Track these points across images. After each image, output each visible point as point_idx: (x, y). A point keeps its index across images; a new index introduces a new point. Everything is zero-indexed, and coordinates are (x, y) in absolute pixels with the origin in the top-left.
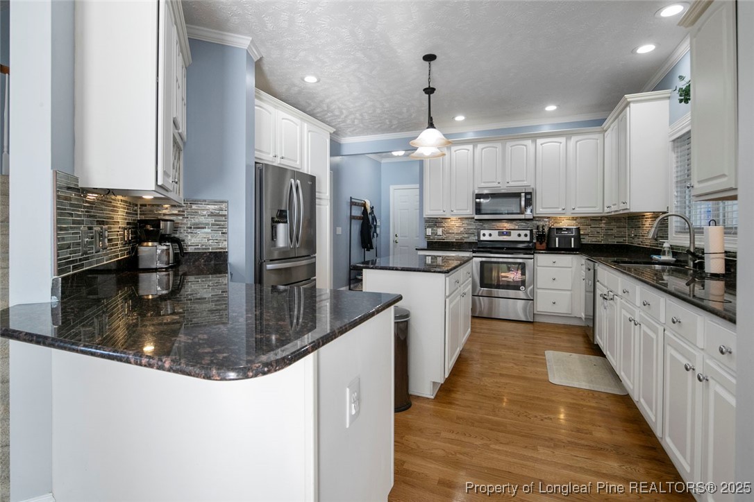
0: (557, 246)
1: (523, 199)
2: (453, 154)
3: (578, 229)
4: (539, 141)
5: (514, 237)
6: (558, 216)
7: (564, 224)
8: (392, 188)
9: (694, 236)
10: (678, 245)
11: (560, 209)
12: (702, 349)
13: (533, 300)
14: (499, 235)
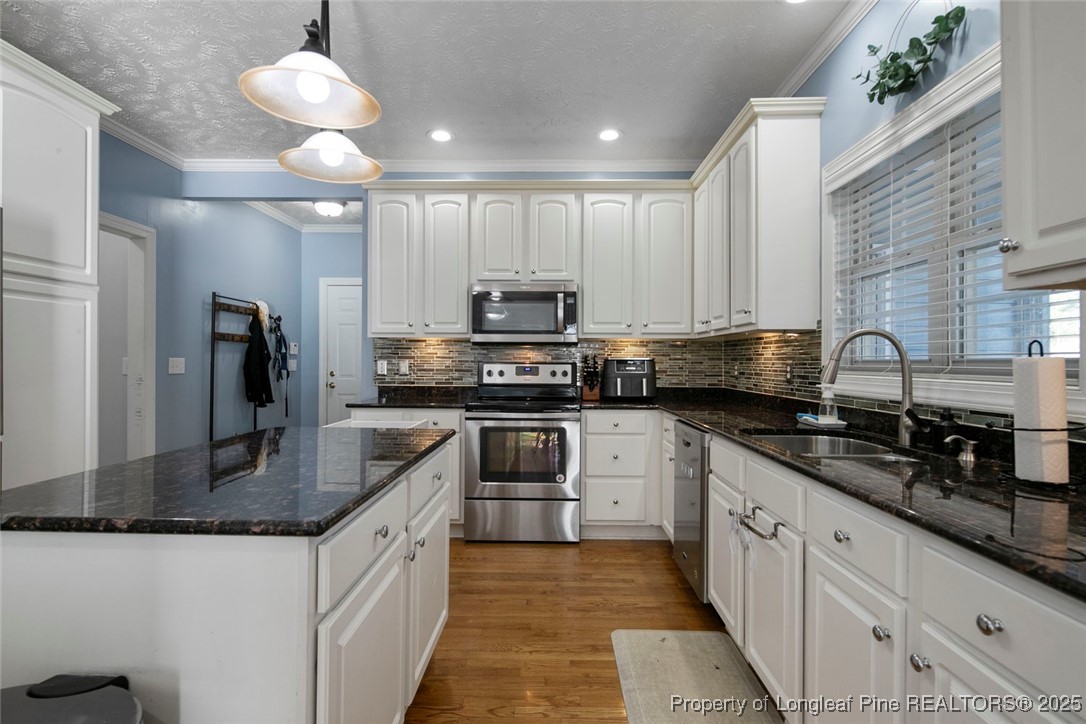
0: (619, 394)
1: (561, 305)
2: (430, 209)
3: (652, 362)
4: (589, 198)
5: (544, 377)
6: (618, 338)
7: (630, 352)
8: (323, 282)
9: (911, 378)
10: (847, 393)
11: (624, 326)
12: (905, 599)
13: (578, 500)
14: (518, 374)
